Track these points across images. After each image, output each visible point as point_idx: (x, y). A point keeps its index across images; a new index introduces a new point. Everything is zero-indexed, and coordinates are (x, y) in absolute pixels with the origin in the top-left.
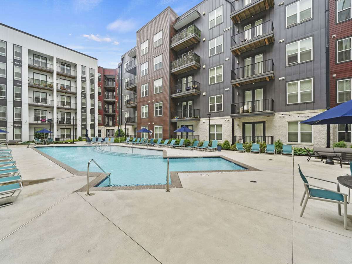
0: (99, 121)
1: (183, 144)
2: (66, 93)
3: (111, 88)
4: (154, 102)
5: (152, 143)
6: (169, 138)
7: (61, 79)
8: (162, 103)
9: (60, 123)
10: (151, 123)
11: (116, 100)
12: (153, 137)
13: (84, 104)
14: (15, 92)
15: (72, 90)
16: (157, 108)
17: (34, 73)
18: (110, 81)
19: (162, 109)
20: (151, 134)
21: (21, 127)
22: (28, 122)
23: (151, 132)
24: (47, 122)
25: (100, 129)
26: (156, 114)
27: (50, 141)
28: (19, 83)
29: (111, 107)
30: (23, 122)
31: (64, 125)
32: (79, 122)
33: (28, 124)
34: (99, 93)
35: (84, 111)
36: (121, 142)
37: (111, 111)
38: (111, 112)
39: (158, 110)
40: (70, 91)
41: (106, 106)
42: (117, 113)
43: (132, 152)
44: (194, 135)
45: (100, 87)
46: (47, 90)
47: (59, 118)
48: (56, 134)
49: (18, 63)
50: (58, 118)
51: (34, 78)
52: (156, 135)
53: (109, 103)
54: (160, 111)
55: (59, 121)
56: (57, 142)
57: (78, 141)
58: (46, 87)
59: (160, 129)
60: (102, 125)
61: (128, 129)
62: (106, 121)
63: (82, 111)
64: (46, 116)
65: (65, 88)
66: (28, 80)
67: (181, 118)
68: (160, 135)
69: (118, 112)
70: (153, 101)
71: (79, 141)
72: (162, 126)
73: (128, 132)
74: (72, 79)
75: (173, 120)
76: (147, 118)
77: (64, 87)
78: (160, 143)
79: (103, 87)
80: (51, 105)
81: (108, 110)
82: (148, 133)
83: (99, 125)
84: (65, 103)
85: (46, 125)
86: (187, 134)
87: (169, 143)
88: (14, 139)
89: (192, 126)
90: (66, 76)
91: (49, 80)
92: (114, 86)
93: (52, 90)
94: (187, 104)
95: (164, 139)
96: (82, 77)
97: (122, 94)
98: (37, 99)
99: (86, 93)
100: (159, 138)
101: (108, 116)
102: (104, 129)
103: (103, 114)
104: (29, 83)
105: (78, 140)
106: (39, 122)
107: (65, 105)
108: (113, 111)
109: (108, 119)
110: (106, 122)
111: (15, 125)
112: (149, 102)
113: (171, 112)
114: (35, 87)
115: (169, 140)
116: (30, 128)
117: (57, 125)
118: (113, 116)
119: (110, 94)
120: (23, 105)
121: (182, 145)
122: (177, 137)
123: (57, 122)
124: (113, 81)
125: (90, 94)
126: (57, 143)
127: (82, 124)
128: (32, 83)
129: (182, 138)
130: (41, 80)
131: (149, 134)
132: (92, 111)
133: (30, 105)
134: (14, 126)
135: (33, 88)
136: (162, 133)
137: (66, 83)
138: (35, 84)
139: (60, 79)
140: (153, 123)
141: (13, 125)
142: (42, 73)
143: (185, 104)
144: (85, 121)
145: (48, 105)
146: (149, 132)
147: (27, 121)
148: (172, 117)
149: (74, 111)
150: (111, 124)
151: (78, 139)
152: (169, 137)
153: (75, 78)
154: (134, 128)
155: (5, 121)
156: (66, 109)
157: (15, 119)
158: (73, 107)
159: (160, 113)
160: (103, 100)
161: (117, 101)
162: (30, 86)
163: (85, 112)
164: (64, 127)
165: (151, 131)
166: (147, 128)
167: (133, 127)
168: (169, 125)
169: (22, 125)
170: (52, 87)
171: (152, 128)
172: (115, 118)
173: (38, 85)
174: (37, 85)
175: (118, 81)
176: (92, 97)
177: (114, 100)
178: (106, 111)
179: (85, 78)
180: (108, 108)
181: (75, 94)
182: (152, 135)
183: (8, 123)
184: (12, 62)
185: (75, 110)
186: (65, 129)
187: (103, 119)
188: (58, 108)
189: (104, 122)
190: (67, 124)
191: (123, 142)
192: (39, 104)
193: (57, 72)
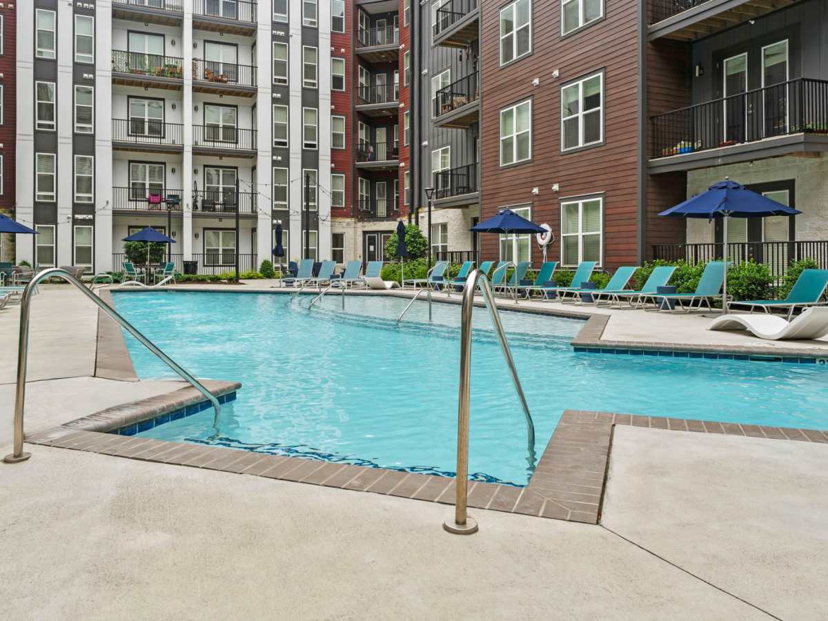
0: (335, 196)
1: (721, 291)
2: (222, 93)
3: (381, 53)
4: (558, 78)
5: (546, 284)
6: (639, 259)
7: (206, 44)
8: (601, 74)
9: (204, 208)
10: (545, 185)
11: (402, 105)
12: (554, 256)
13: (281, 131)
14: (77, 103)
15: (244, 80)
16: (572, 109)
17: (129, 31)
18: (381, 26)
19: (601, 108)
20: (543, 240)
21: (92, 222)
22: (110, 206)
23: (543, 231)
24: (164, 205)
25: (338, 231)
26: (572, 139)
27: (164, 270)
28: (88, 73)
29: (381, 135)
30: (97, 207)
31: (215, 217)
32: (265, 205)
33: (111, 213)
34: (336, 81)
35: (279, 158)
36: (408, 281)
37: (382, 151)
38: (382, 160)
39: (581, 114)
40: (233, 84)
41: (362, 135)
42: (404, 160)
43: (430, 318)
44: (797, 239)
45: (342, 55)
46: (166, 87)
47: (200, 188)
48: (188, 247)
49: (85, 5)
50: (196, 191)
51: (130, 51)
52: (571, 245)
53: (373, 120)
54: (591, 121)
55: (200, 199)
56: (187, 276)
57: (259, 278)
58: (163, 76)
59: (591, 215)
60: (346, 216)
61: (444, 227)
62: (362, 196)
63: (275, 158)
64: (161, 185)
65: (221, 73)
66: (110, 59)
67: (717, 143)
68: (590, 243)
69: (408, 155)
70: (556, 73)
71: (261, 278)
72: (600, 199)
73: (445, 239)
74: (240, 37)
75: (666, 162)
76: (528, 162)
77: (218, 72)
78: (584, 285)
79: (351, 55)
80: (178, 143)
81: (371, 149)
82: (529, 237)
83: (336, 213)
84: (221, 131)
85: (160, 215)
86: (755, 232)
87: (636, 283)
88: (73, 264)
89: (789, 185)
90: (222, 30)
91: (171, 51)
92: (396, 44)
93: (180, 88)
94: (754, 64)
95: (610, 268)
96: (275, 25)
97: (420, 71)
98: (137, 126)
99: (288, 87)
100: (586, 259)
101: (373, 176)
102: (353, 232)
103: (351, 167)
104: (114, 70)
105: (261, 275)
106: (143, 206)
107: (221, 139)
108: (393, 153)
109: (372, 189)
110: (362, 200)
111: (76, 216)
112: (536, 81)
113: (651, 119)
114: (131, 83)
115: (633, 269)
116: (115, 226)
117: (194, 216)
118: (391, 175)
119: (378, 82)
120: (97, 148)
121: (716, 297)
122: (690, 252)
123: (195, 206)
124: (390, 22)
125: (303, 89)
126: (188, 281)
127: (273, 211)
128: (123, 68)
129: (719, 255)
130: (149, 55)
131: (534, 240)
132: (310, 157)
133: (117, 147)
134: (75, 222)
135: (125, 87)
136: (601, 232)
137: (222, 55)
138: (132, 72)
139: (205, 41)
140: (556, 187)
141: (70, 216)
142: (152, 28)
143: (736, 63)
144: (285, 200)
145: (167, 141)
146: (534, 230)
147: (107, 202)
148: (656, 143)
149: (249, 162)
150: (382, 209)
151: (261, 272)
152: (639, 253)
153: (250, 32)
154: (470, 220)
155: (53, 203)
156: (222, 154)
157: (76, 195)
158: (244, 144)
159: (591, 134)
160: (351, 111)
161: (404, 109)
162: (117, 81)
163: (286, 162)
164: (215, 223)
165: (545, 226)
166: (524, 211)
167: (465, 216)
168: (639, 190)
169: (94, 217)
170: (181, 76)
171: (549, 211)
172: (397, 183)
173: (142, 72)
174: (136, 72)
175: (407, 22)
176: (310, 98)
177: (394, 103)
178: (361, 156)
179: (285, 27)
180: (373, 142)
181: (251, 93)
182: (548, 246)
183: (59, 211)
184: (70, 4)
185: (252, 155)
186: (221, 232)
187: (352, 190)
188: (197, 152)
189: (355, 201)
190: (225, 210)
191: (416, 281)
192: (141, 140)
193: (194, 17)
